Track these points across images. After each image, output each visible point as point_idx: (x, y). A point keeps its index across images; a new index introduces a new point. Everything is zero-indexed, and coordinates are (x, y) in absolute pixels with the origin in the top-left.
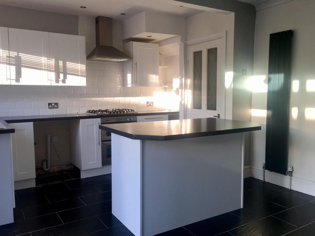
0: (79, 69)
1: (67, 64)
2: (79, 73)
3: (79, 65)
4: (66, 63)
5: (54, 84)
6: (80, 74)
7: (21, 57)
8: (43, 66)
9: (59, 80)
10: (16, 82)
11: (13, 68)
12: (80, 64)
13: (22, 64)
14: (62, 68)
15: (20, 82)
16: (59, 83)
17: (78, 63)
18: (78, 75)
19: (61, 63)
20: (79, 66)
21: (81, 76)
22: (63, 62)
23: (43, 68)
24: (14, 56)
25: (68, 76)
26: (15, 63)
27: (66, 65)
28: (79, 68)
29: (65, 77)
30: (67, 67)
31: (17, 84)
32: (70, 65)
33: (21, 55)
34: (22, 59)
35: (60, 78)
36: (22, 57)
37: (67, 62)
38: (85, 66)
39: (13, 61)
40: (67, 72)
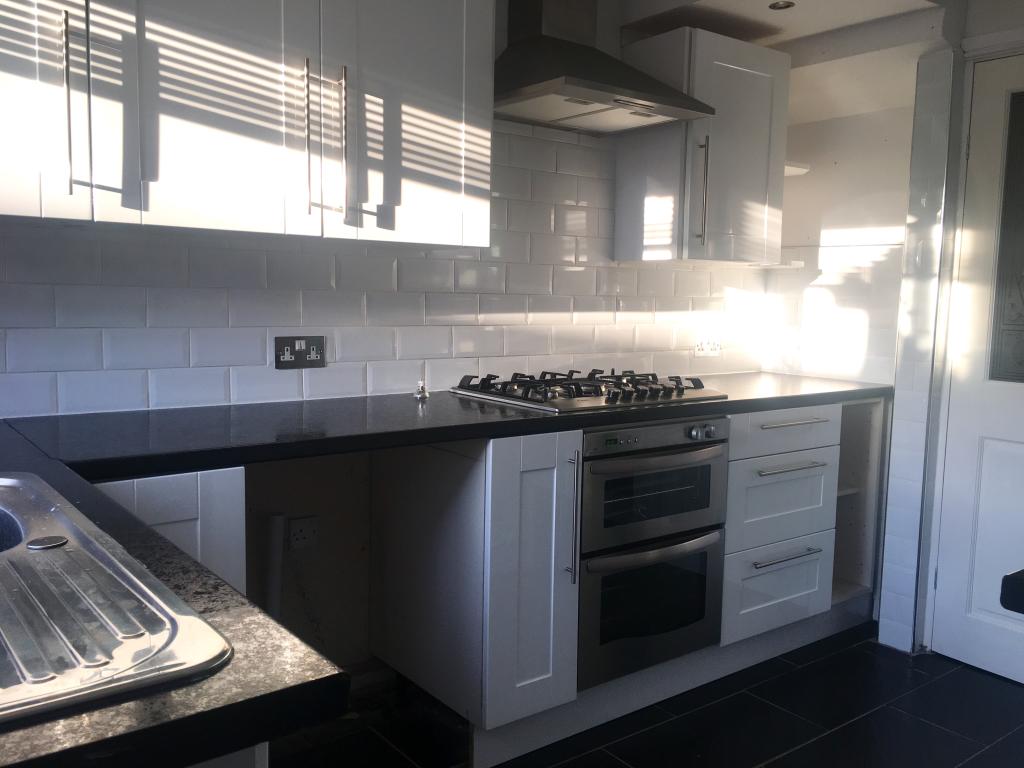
0: (463, 153)
1: (404, 118)
2: (459, 174)
3: (463, 126)
4: (400, 112)
5: (337, 228)
6: (463, 180)
7: (155, 45)
8: (283, 119)
9: (365, 206)
10: (126, 203)
11: (110, 114)
12: (469, 122)
13: (163, 95)
14: (381, 138)
15: (146, 209)
16: (361, 226)
17: (458, 119)
18: (453, 186)
19: (374, 107)
20: (463, 136)
21: (472, 191)
22: (384, 106)
23: (283, 129)
24: (119, 37)
25: (408, 187)
26: (119, 83)
27: (400, 121)
28: (463, 145)
29: (392, 195)
30: (404, 136)
31: (131, 216)
32: (421, 124)
33: (157, 32)
34: (162, 62)
35: (366, 199)
36: (162, 51)
37: (405, 108)
38: (488, 135)
39: (109, 67)
40: (405, 164)
